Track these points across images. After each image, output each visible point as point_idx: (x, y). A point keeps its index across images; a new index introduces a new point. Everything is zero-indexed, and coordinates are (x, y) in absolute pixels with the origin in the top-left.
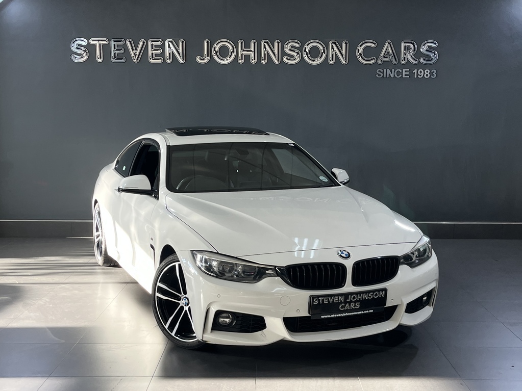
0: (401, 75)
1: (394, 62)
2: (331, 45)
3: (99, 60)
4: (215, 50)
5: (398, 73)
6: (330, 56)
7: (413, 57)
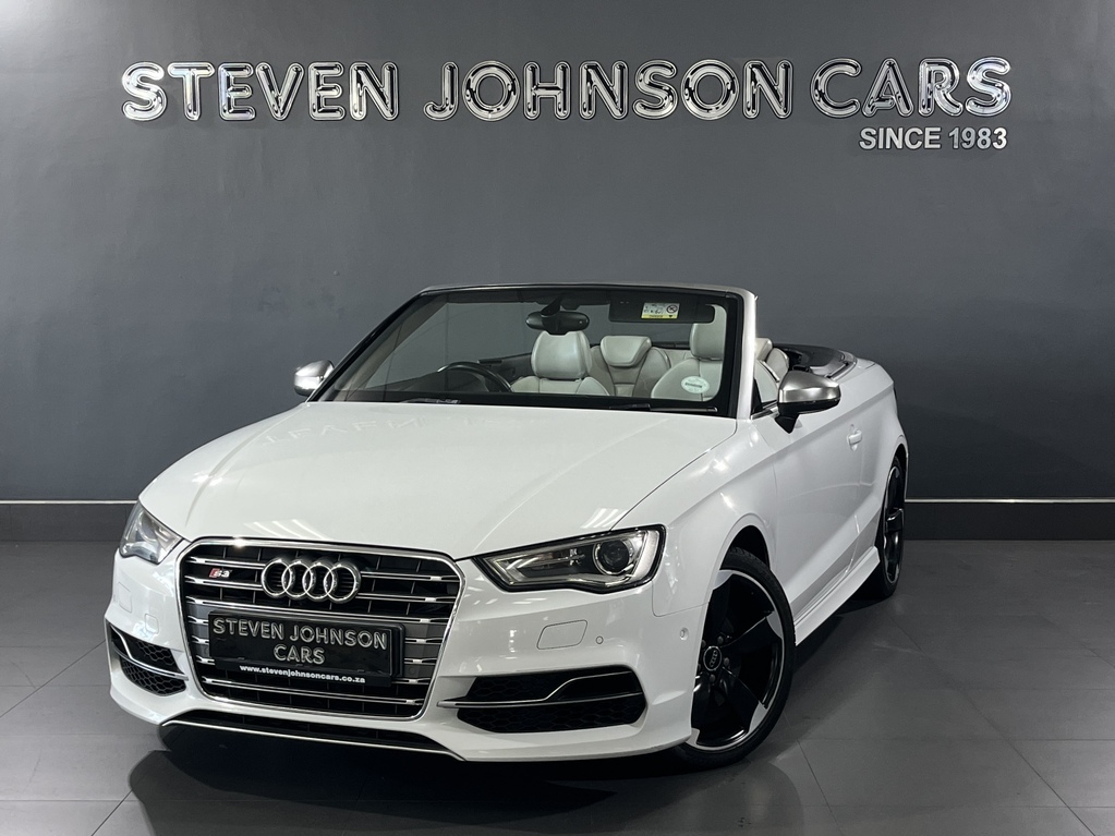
0: (920, 143)
1: (904, 111)
2: (749, 71)
3: (191, 114)
4: (468, 87)
5: (914, 138)
6: (749, 98)
7: (949, 97)
